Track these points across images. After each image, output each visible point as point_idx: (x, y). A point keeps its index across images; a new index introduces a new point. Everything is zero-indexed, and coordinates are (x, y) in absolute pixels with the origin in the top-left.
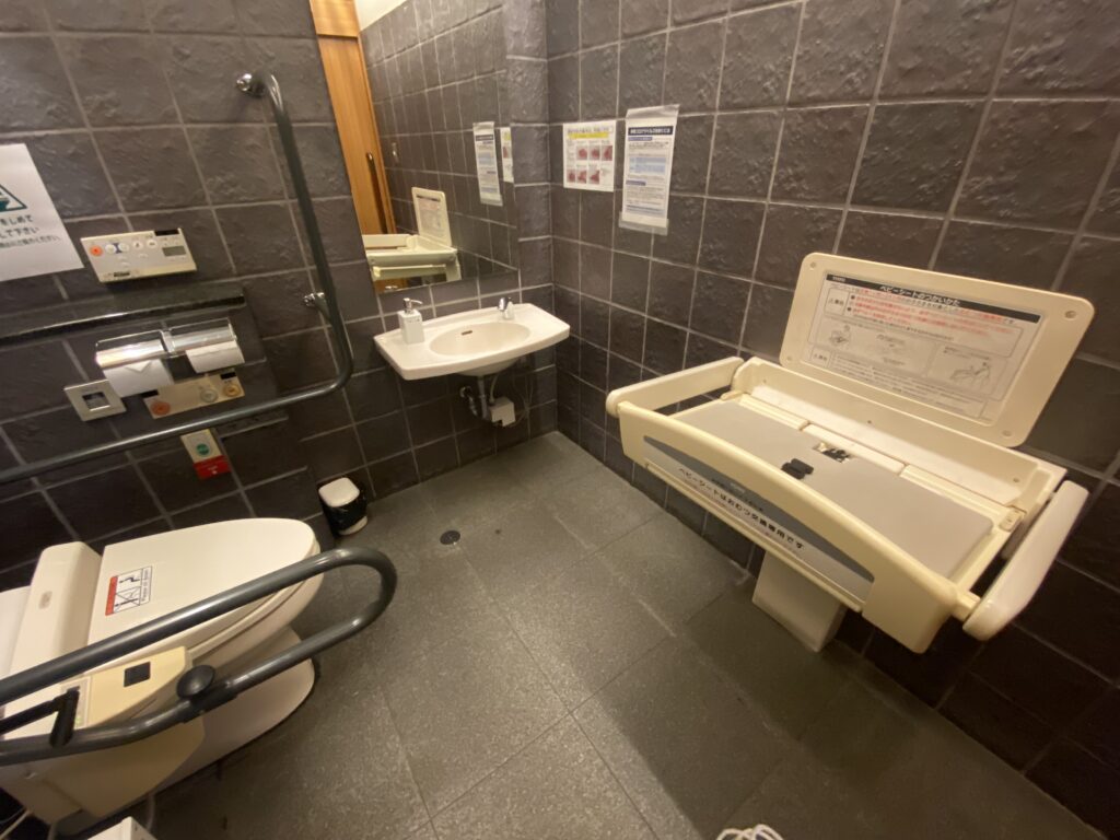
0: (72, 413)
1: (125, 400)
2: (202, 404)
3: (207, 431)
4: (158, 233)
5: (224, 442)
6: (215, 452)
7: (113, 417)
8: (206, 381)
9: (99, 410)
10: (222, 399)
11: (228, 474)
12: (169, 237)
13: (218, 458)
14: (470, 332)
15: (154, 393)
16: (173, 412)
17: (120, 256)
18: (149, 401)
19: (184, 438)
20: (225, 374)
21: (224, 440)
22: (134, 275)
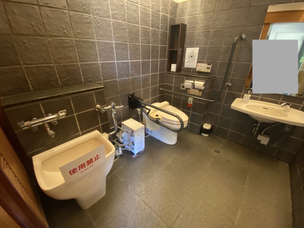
0: (180, 87)
1: (186, 88)
2: (194, 94)
3: (192, 98)
4: (208, 65)
5: (193, 102)
6: (191, 103)
7: (184, 90)
8: (196, 90)
9: (183, 89)
10: (197, 95)
11: (191, 108)
12: (209, 65)
13: (191, 104)
14: (267, 109)
15: (189, 89)
16: (190, 93)
17: (201, 67)
18: (188, 90)
19: (189, 98)
20: (200, 90)
21: (194, 102)
22: (201, 71)
